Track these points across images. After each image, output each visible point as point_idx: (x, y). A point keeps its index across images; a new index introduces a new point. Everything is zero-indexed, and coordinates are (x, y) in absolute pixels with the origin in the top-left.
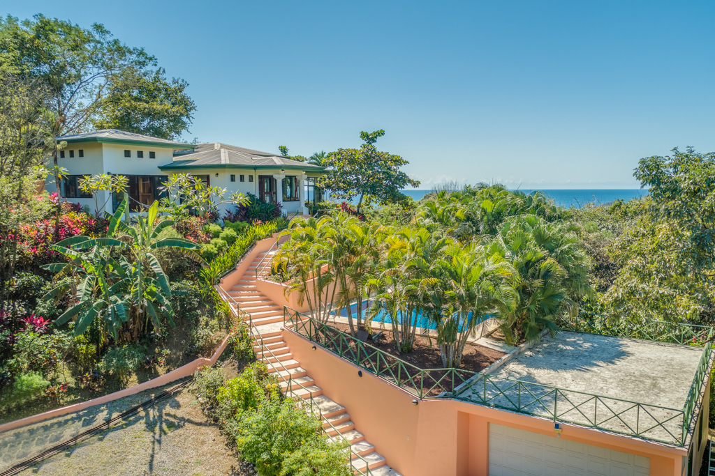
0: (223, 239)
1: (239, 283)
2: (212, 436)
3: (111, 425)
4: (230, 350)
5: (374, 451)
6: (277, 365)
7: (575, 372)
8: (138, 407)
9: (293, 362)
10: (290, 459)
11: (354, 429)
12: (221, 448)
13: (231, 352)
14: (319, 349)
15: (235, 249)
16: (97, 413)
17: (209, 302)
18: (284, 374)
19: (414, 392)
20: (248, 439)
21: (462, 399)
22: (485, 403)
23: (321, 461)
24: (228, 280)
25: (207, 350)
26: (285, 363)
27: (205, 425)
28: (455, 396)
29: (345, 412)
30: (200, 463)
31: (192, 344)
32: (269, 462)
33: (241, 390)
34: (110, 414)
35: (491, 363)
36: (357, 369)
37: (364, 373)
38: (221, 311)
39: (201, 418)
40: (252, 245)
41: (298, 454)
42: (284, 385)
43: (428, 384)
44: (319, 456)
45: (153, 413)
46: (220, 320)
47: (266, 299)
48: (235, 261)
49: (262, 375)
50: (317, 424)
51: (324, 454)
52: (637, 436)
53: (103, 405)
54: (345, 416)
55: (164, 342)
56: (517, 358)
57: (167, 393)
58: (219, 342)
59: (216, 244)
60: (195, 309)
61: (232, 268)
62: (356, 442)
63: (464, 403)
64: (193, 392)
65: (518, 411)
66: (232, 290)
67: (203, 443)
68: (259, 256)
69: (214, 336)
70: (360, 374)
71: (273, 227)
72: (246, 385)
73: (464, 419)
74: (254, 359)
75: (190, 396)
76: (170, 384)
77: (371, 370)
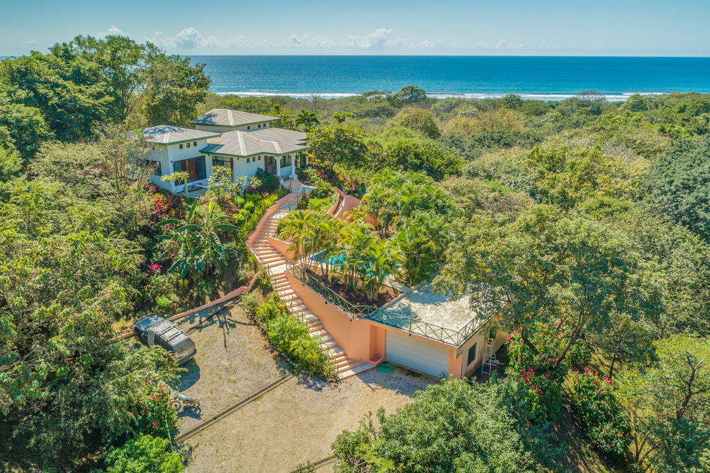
0: (247, 209)
1: (258, 238)
2: (254, 330)
3: (203, 324)
4: (258, 283)
5: (332, 340)
6: (283, 293)
7: (433, 306)
8: (213, 315)
9: (291, 291)
10: (294, 343)
11: (323, 328)
12: (259, 335)
13: (259, 283)
14: (306, 287)
15: (254, 217)
16: (194, 318)
17: (244, 253)
18: (287, 298)
19: (350, 315)
20: (274, 334)
21: (372, 320)
22: (382, 322)
23: (307, 345)
24: (252, 237)
25: (245, 282)
26: (287, 292)
27: (250, 324)
28: (369, 318)
29: (319, 320)
30: (250, 342)
31: (237, 279)
32: (284, 344)
33: (268, 309)
34: (201, 318)
35: (392, 299)
36: (325, 300)
37: (328, 302)
38: (250, 259)
39: (247, 321)
40: (264, 212)
41: (297, 342)
42: (288, 304)
43: (356, 311)
44: (307, 343)
45: (222, 318)
46: (250, 264)
47: (274, 249)
48: (255, 224)
49: (277, 299)
50: (305, 327)
51: (309, 342)
52: (441, 341)
53: (196, 313)
54: (319, 323)
55: (221, 277)
56: (408, 295)
57: (226, 307)
58: (251, 278)
59: (243, 214)
60: (236, 258)
61: (254, 229)
62: (322, 336)
63: (372, 321)
64: (241, 306)
65: (396, 326)
66: (255, 243)
67: (250, 333)
68: (269, 219)
69: (248, 274)
70: (326, 303)
71: (275, 197)
72: (271, 308)
73: (374, 330)
74: (271, 290)
75: (239, 308)
76: (228, 301)
77: (331, 301)
